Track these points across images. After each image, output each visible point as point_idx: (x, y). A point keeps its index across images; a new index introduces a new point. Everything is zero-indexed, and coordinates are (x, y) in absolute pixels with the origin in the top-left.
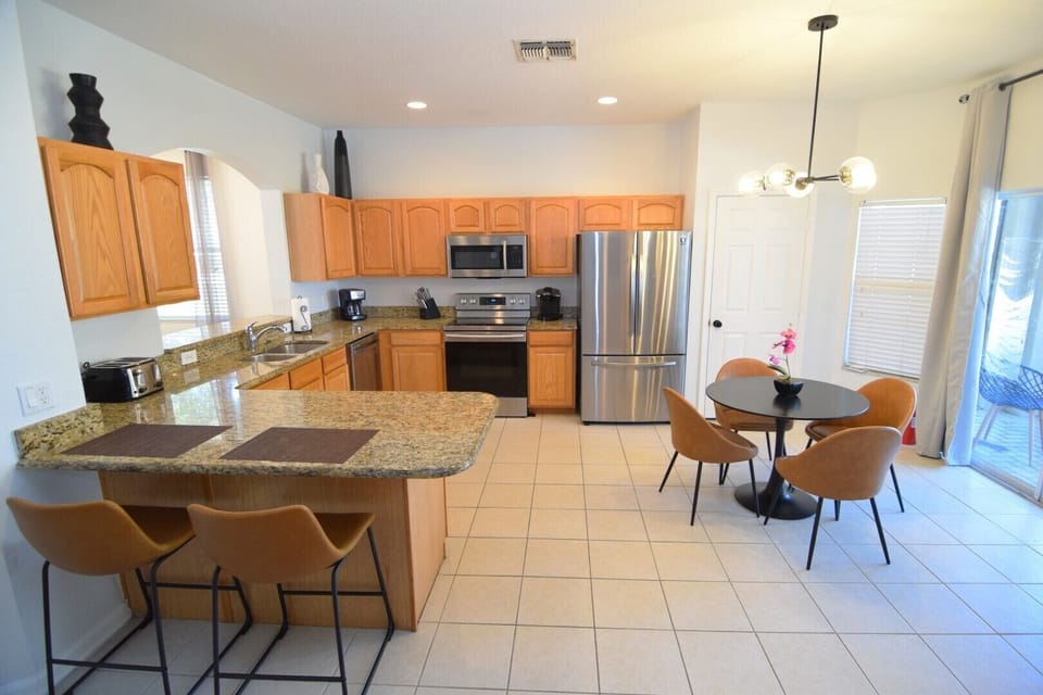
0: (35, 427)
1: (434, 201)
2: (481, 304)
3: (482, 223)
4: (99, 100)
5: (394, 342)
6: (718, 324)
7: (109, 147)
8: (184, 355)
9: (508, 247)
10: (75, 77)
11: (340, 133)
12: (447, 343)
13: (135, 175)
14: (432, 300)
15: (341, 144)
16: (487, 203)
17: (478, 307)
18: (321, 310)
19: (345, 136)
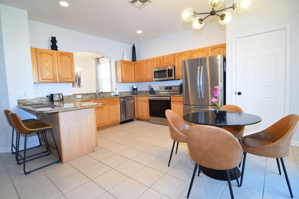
0: (21, 100)
1: (151, 59)
2: (165, 89)
3: (162, 64)
4: (56, 42)
5: (138, 100)
6: (239, 94)
7: (57, 50)
8: (77, 96)
9: (168, 70)
10: (52, 37)
11: (134, 45)
12: (149, 100)
13: (59, 55)
14: (152, 88)
15: (134, 48)
16: (163, 57)
17: (164, 90)
18: (127, 91)
19: (135, 46)
